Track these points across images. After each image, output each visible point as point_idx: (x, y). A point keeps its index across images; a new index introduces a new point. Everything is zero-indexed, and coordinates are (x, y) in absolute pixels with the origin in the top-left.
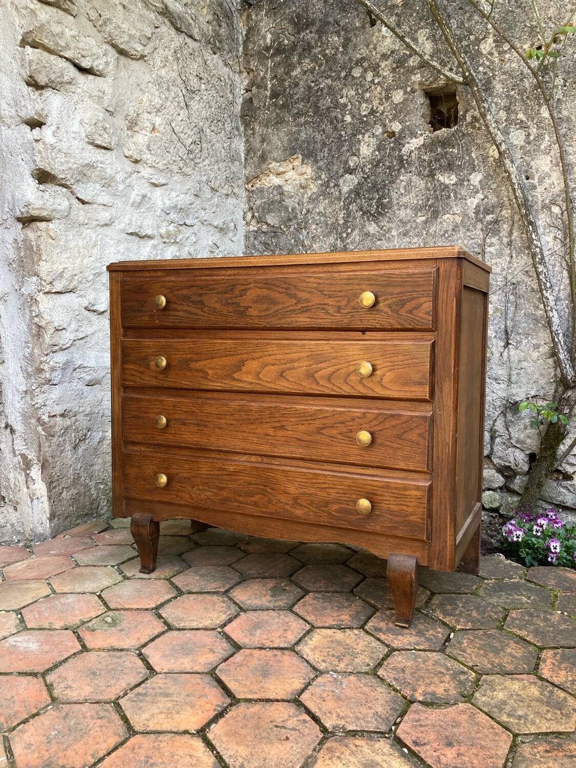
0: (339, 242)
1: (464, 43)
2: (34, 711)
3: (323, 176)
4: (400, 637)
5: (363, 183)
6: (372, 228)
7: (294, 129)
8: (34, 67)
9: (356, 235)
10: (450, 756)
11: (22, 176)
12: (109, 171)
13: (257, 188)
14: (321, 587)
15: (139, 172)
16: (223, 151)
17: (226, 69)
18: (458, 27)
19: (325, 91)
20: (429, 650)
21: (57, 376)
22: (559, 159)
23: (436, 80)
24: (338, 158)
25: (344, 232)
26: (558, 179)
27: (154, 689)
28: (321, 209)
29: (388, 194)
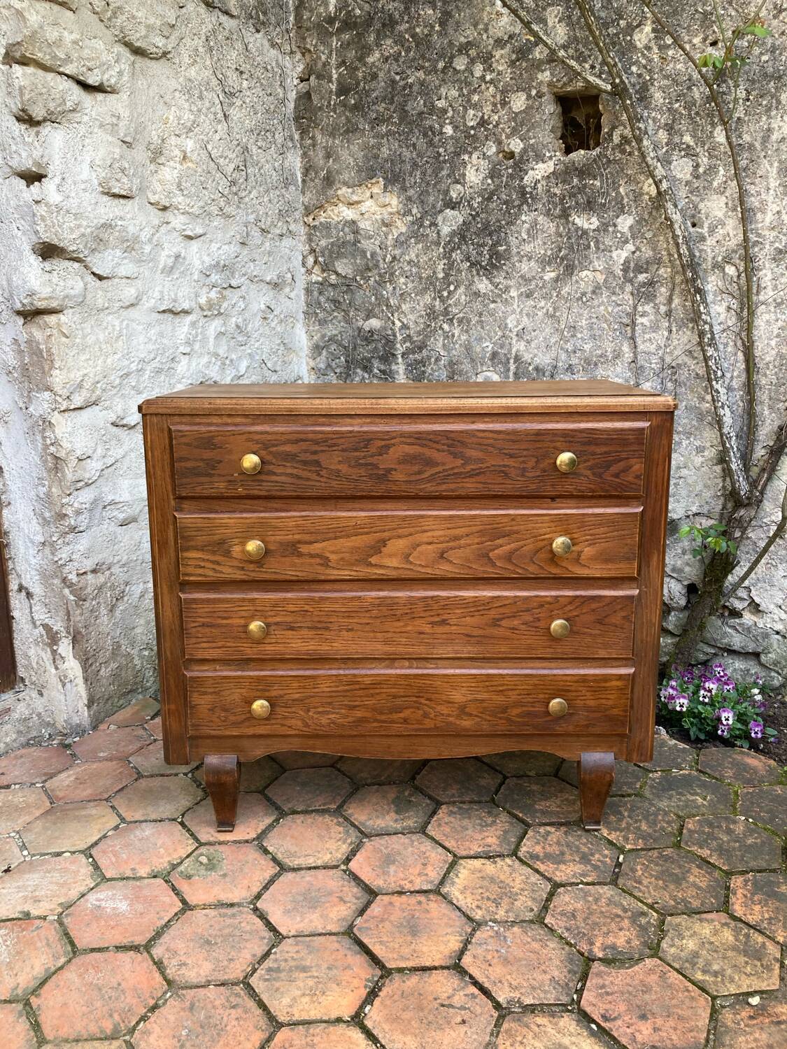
0: (437, 303)
1: (612, 31)
2: (152, 1002)
3: (415, 211)
4: (563, 867)
5: (470, 223)
6: (483, 285)
7: (372, 141)
8: (27, 97)
9: (461, 294)
10: (645, 1032)
11: (20, 253)
12: (131, 229)
13: (321, 223)
14: (453, 796)
15: (168, 223)
16: (275, 174)
17: (274, 52)
18: (603, 6)
19: (415, 88)
20: (599, 884)
21: (83, 521)
22: (737, 202)
23: (571, 80)
24: (435, 185)
25: (444, 290)
26: (735, 228)
27: (286, 960)
28: (413, 256)
29: (505, 239)
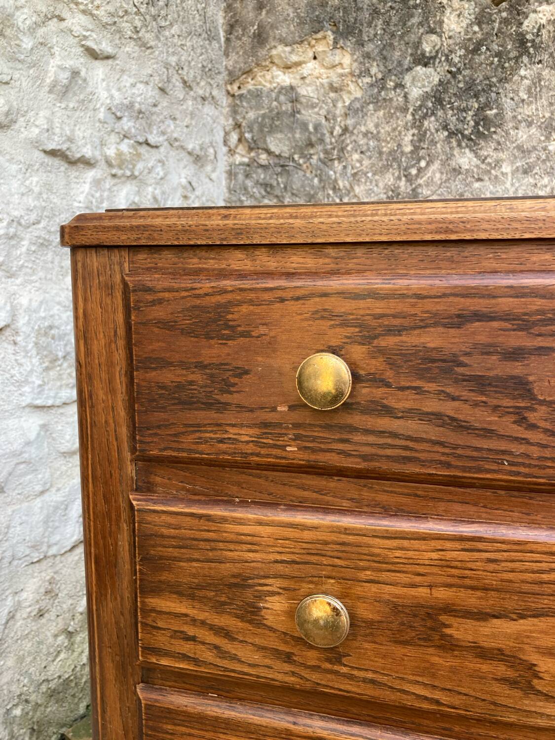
0: (403, 183)
3: (374, 70)
5: (449, 82)
6: (465, 159)
9: (434, 172)
13: (249, 91)
24: (402, 37)
25: (413, 166)
28: (371, 126)
29: (496, 100)
